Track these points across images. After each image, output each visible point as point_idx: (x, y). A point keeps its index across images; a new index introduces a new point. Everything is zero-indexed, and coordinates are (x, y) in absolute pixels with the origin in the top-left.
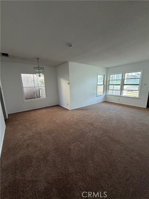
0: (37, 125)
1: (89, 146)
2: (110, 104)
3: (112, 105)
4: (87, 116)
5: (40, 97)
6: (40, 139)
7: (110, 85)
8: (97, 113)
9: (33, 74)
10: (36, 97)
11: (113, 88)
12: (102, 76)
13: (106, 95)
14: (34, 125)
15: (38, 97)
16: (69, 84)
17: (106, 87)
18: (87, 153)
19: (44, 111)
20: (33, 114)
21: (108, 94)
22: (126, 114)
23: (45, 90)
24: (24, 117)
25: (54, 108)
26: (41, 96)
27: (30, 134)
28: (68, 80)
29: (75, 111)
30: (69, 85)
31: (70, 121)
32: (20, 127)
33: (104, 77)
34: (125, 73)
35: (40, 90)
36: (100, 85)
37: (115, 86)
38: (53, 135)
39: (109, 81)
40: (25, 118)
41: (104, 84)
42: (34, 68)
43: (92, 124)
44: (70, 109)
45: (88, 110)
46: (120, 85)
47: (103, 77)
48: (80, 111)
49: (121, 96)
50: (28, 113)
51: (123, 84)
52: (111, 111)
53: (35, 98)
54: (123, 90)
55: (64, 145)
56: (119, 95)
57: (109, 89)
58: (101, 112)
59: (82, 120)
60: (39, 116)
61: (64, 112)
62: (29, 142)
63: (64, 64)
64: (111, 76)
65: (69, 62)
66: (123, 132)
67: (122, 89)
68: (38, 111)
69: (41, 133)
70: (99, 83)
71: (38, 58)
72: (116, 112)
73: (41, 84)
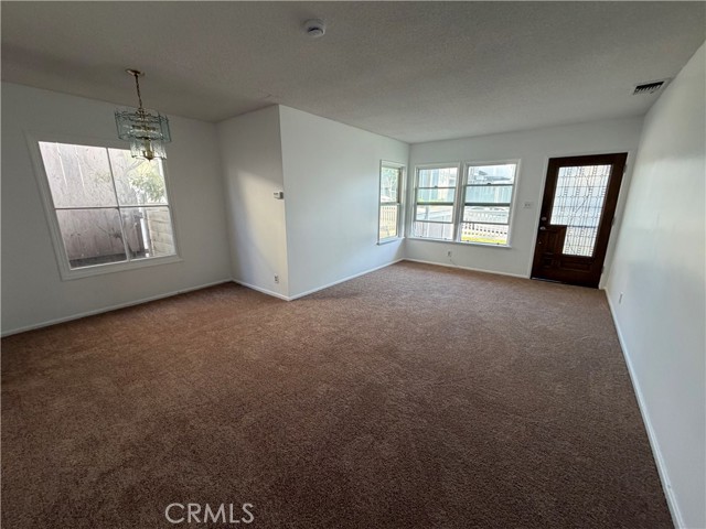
0: (154, 382)
1: (413, 446)
2: (424, 269)
3: (430, 272)
4: (360, 318)
5: (141, 252)
6: (188, 452)
7: (419, 204)
8: (393, 305)
9: (107, 146)
10: (127, 252)
11: (426, 216)
12: (393, 171)
13: (405, 241)
14: (140, 386)
15: (134, 255)
16: (282, 196)
17: (407, 210)
18: (414, 475)
19: (173, 312)
20: (120, 330)
21: (412, 237)
22: (484, 302)
23: (169, 220)
24: (75, 350)
25: (216, 296)
26: (146, 247)
27: (125, 434)
28: (279, 180)
29: (308, 303)
30: (283, 201)
31: (300, 346)
32: (59, 404)
33: (400, 174)
34: (468, 166)
35: (142, 221)
36: (387, 204)
37: (432, 209)
38: (248, 419)
39: (416, 190)
40: (81, 355)
41: (399, 202)
42: (117, 115)
43: (391, 352)
44: (288, 298)
45: (356, 294)
46: (451, 204)
47: (397, 174)
48: (329, 302)
49: (457, 241)
50: (90, 328)
51: (461, 204)
52: (436, 295)
53: (122, 256)
54: (462, 221)
55: (308, 458)
56: (450, 238)
57: (415, 220)
58: (402, 300)
59: (348, 340)
60: (156, 338)
61: (265, 310)
62: (130, 478)
63: (259, 113)
64: (423, 172)
65: (282, 108)
66: (499, 367)
67: (458, 219)
68: (144, 315)
69: (186, 421)
70: (384, 198)
71: (136, 72)
72: (450, 296)
73: (144, 196)
